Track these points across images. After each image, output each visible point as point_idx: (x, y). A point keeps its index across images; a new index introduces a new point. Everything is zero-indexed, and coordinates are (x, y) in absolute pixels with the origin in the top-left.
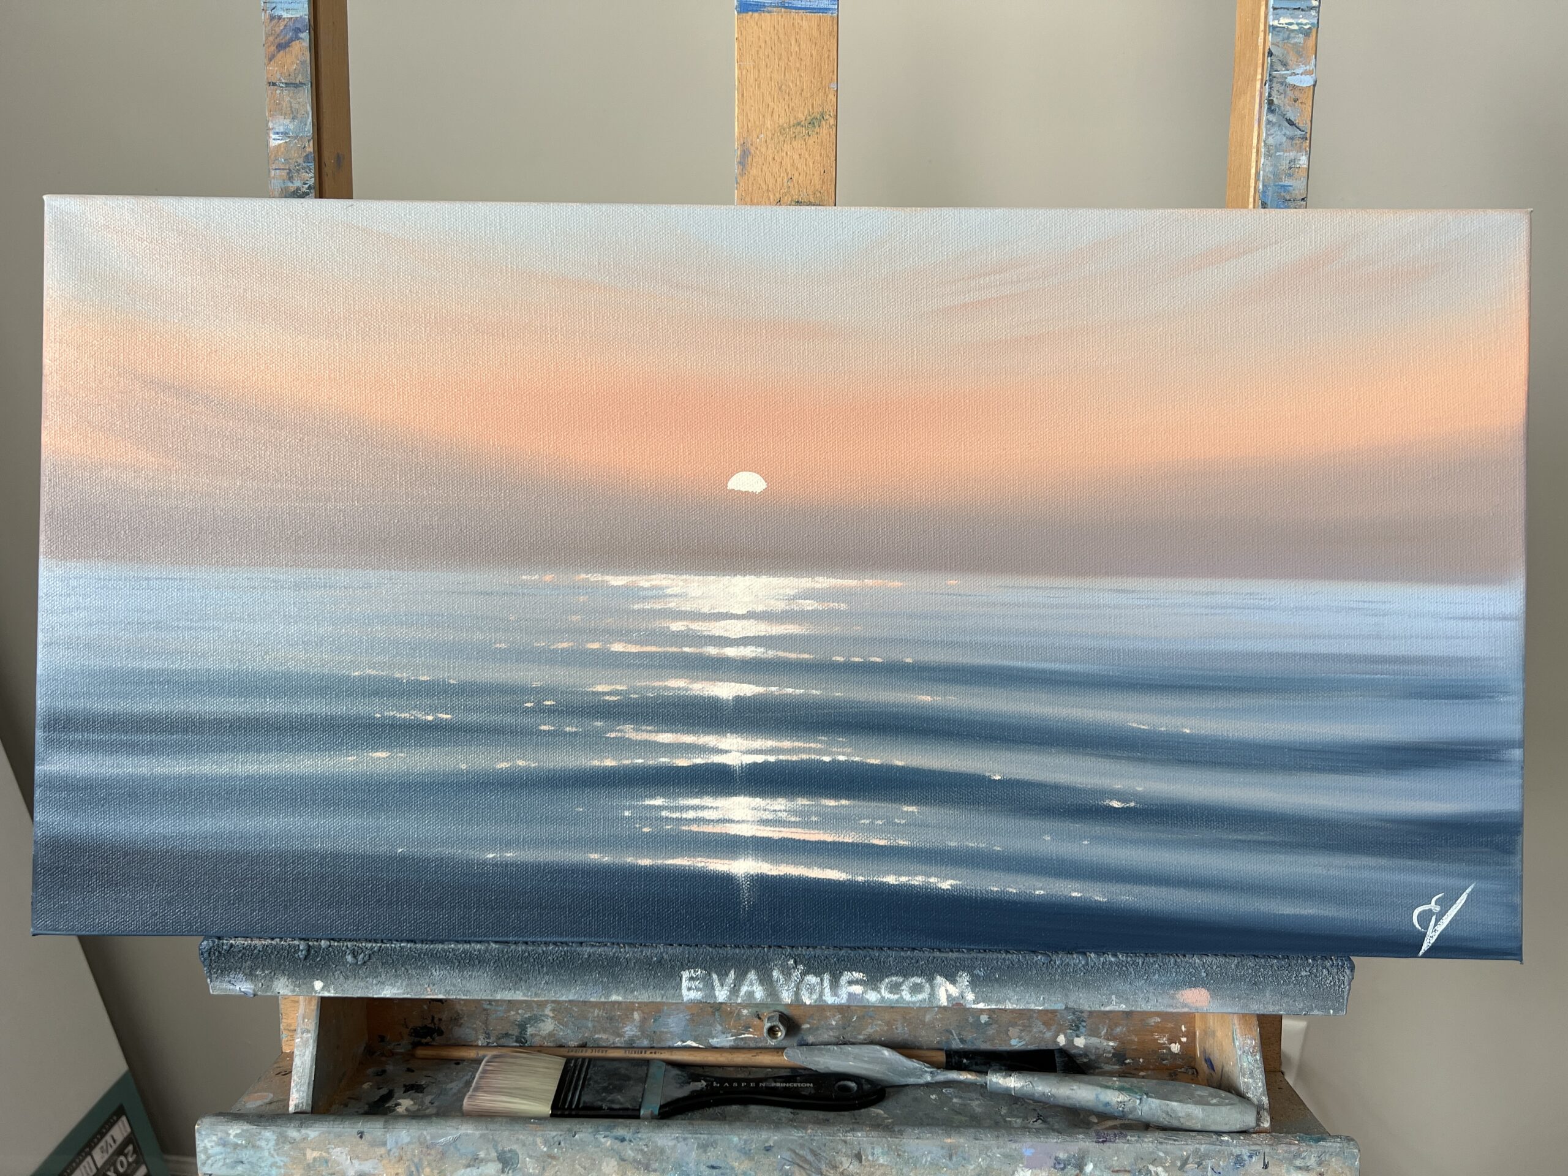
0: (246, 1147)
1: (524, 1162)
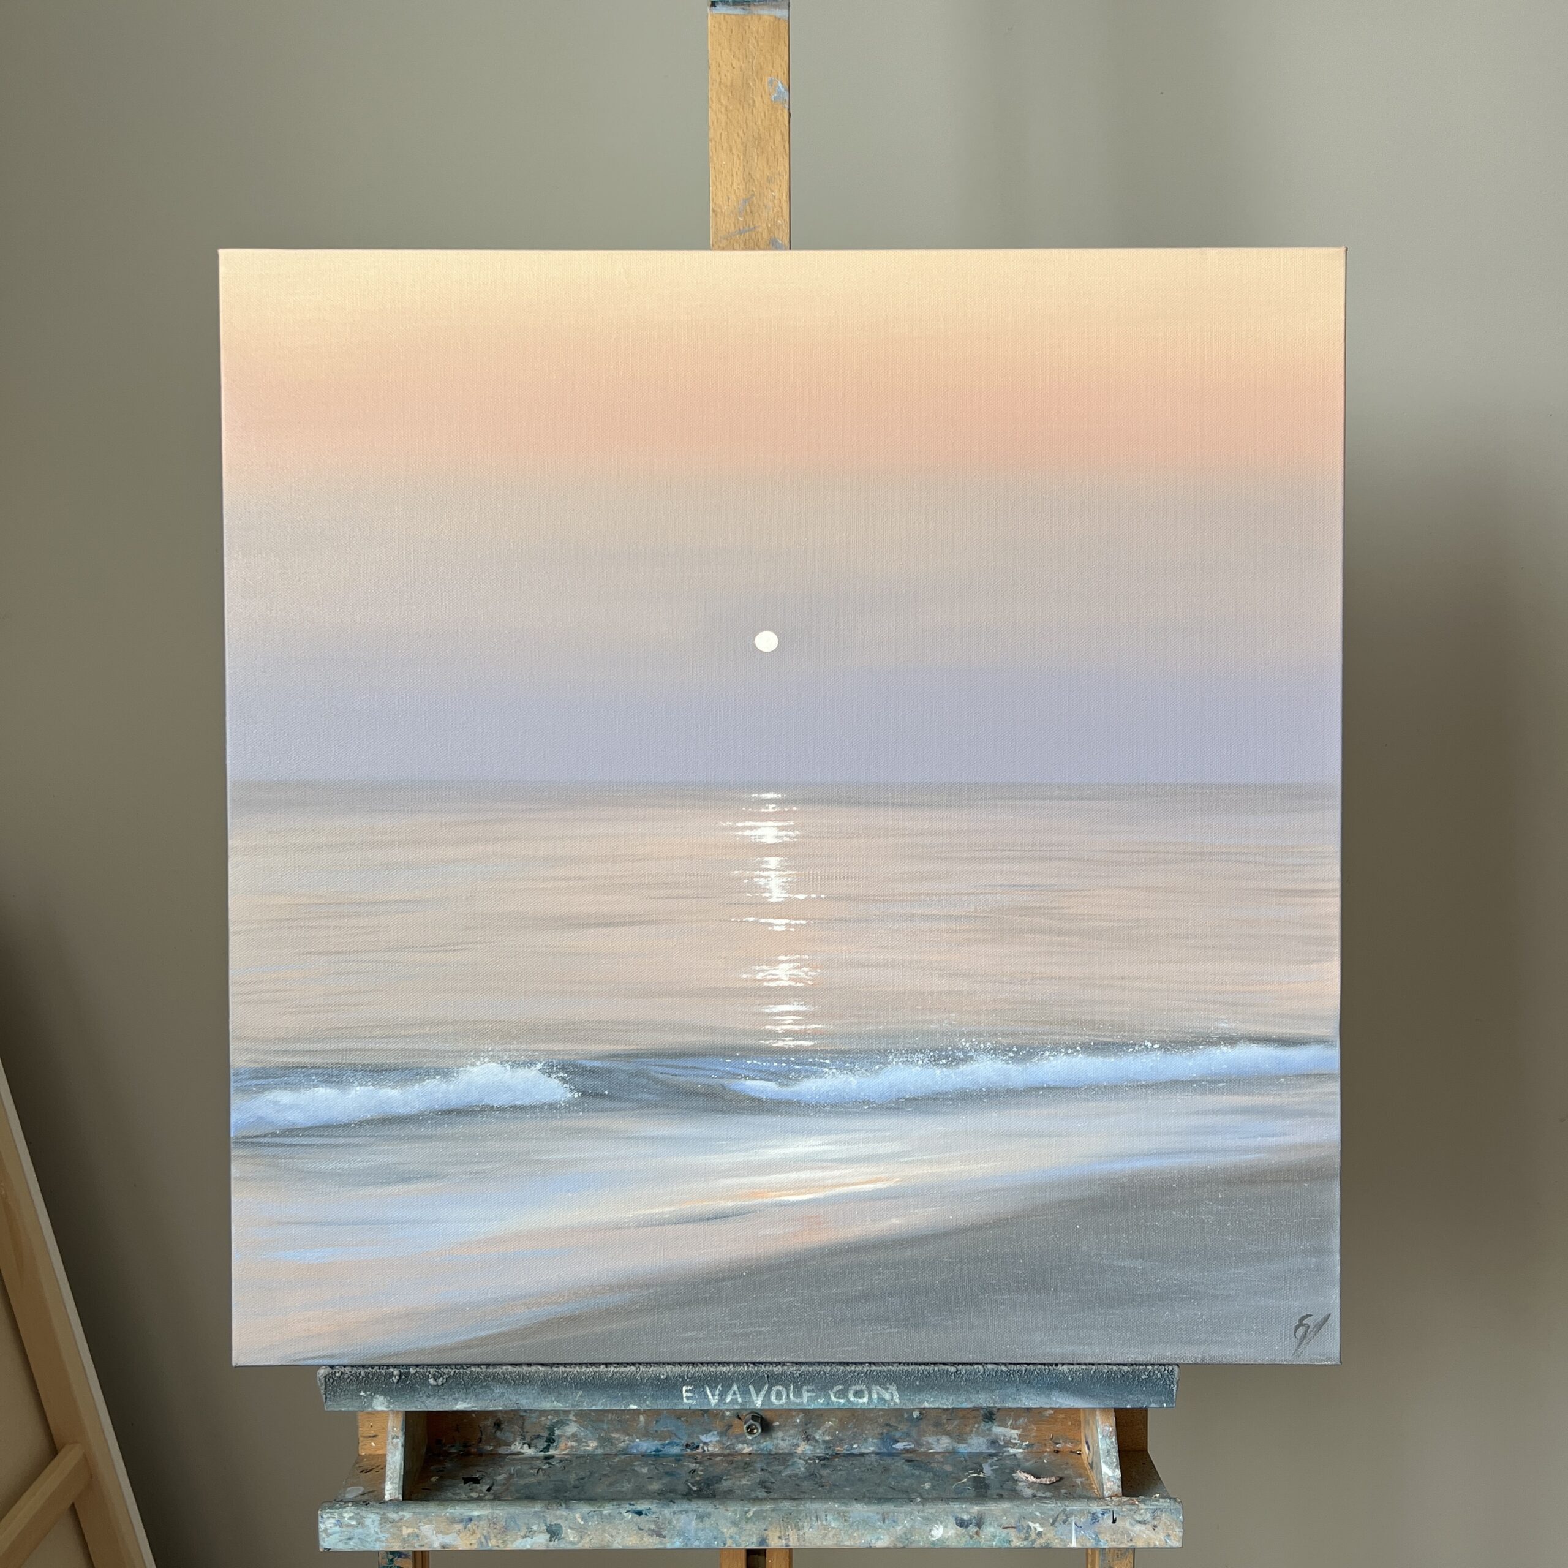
0: (356, 1527)
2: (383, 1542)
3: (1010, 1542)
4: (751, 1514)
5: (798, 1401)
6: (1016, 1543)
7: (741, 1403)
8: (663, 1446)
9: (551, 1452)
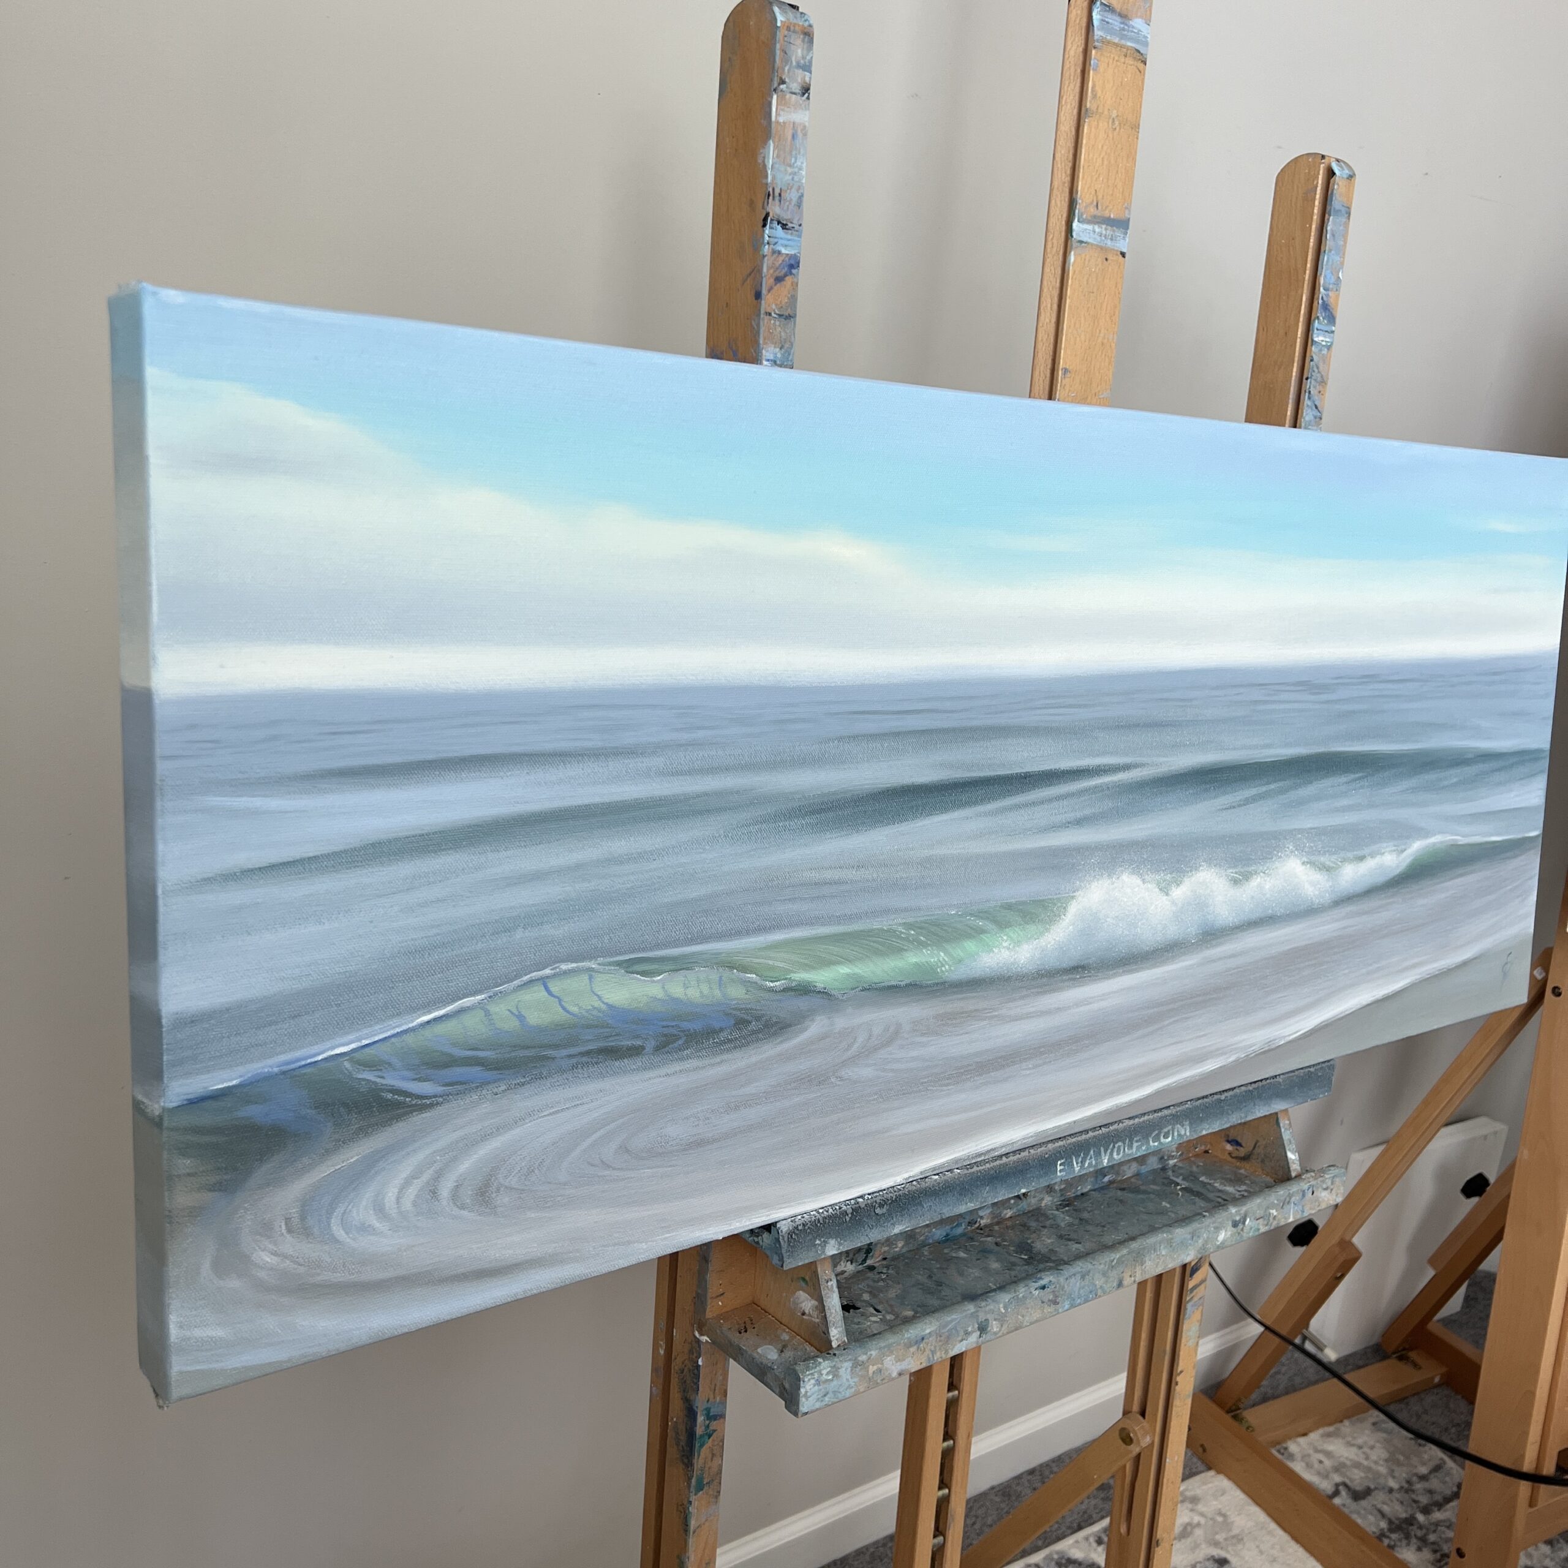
0: (832, 1380)
1: (992, 1326)
2: (852, 1387)
3: (1259, 1229)
4: (1115, 1261)
5: (1130, 1152)
6: (1263, 1229)
7: (1095, 1166)
8: (952, 1228)
9: (869, 1262)
